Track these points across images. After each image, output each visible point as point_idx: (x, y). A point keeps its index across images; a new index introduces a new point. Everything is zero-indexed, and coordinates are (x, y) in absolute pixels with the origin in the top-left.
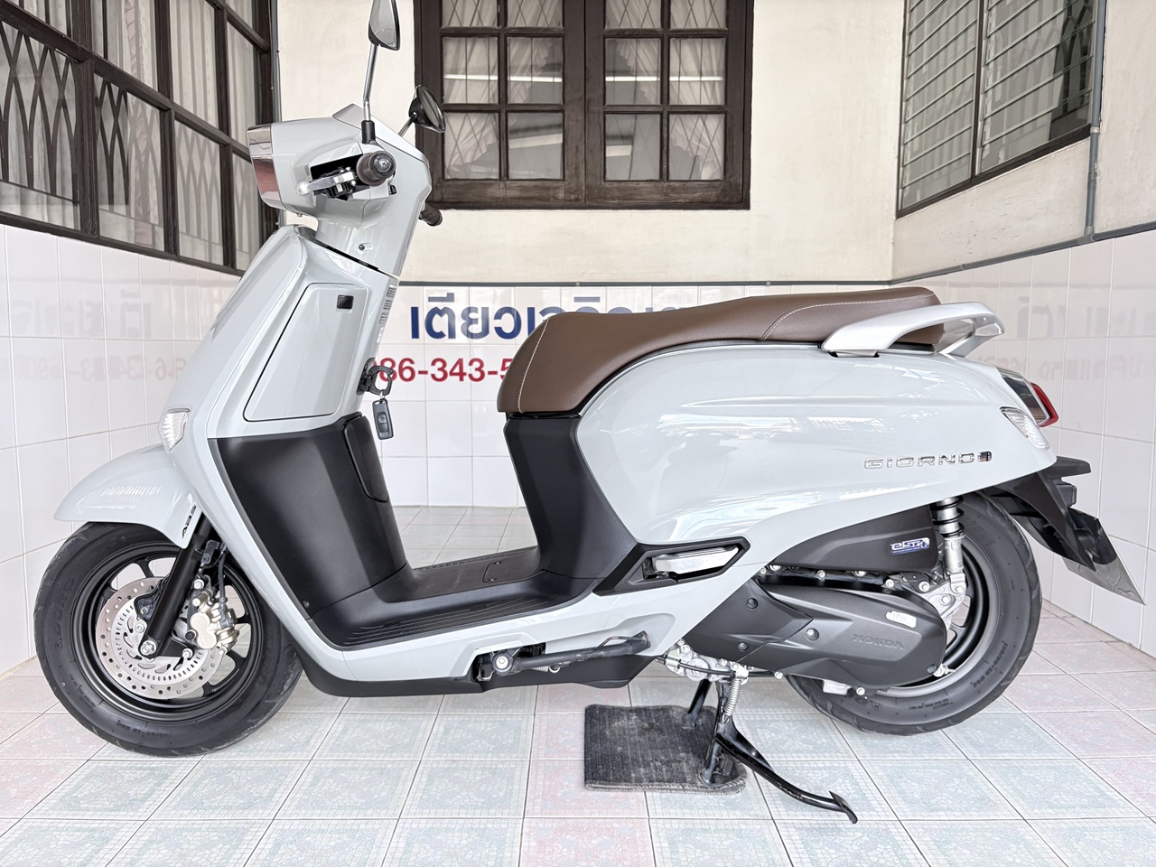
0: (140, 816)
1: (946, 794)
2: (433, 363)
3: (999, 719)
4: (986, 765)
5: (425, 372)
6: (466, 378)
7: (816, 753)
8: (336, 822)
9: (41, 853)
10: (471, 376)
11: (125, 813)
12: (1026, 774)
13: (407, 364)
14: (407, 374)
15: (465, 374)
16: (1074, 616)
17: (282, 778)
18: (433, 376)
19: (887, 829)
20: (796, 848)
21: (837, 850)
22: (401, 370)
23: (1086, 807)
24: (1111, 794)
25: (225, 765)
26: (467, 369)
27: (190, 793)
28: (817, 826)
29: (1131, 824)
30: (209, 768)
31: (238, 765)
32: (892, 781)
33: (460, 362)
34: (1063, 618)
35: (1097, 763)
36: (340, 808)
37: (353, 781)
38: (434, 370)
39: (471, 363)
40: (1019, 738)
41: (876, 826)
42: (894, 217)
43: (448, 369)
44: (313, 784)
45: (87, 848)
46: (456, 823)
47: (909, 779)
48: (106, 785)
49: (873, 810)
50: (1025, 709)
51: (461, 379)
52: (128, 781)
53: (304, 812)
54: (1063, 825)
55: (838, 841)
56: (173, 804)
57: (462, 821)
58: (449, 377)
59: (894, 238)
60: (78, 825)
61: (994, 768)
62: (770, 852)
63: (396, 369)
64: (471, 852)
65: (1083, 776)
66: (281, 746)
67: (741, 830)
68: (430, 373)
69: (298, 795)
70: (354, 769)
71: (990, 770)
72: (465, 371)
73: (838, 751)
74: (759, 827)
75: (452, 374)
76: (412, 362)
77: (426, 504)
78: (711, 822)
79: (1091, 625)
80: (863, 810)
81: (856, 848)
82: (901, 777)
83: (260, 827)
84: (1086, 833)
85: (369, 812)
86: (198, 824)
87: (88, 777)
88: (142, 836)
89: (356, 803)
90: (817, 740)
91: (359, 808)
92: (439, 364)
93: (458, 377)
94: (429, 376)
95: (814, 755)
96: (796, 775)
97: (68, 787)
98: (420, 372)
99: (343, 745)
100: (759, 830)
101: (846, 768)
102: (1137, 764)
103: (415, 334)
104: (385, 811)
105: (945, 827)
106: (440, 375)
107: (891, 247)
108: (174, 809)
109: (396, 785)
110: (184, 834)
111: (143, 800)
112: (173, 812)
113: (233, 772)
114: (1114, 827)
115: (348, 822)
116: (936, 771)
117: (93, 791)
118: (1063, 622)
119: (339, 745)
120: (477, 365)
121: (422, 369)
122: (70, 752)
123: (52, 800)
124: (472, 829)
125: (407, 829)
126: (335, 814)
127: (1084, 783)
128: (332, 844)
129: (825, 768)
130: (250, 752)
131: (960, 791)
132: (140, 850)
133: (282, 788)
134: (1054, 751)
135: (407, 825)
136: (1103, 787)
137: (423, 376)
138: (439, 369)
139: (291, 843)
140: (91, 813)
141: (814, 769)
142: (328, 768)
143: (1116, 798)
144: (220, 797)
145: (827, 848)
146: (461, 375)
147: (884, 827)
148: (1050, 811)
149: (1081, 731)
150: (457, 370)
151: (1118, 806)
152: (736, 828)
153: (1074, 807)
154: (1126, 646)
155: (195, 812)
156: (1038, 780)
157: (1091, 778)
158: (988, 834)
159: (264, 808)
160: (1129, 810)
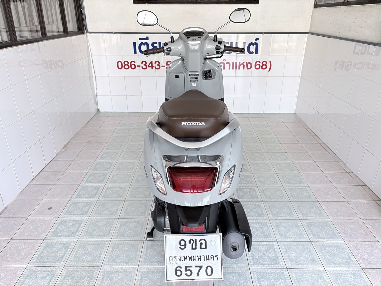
0: (62, 265)
1: (302, 257)
2: (142, 63)
3: (322, 223)
4: (316, 244)
5: (139, 66)
6: (154, 68)
7: (264, 238)
8: (120, 268)
9: (35, 281)
10: (155, 67)
11: (57, 264)
12: (328, 249)
13: (133, 63)
14: (133, 67)
15: (153, 67)
16: (353, 172)
17: (103, 248)
18: (142, 67)
19: (283, 273)
20: (255, 281)
21: (268, 282)
22: (131, 65)
23: (344, 264)
24: (353, 258)
25: (85, 242)
26: (154, 65)
27: (76, 255)
28: (262, 271)
29: (357, 272)
30: (81, 244)
31: (89, 242)
32: (286, 251)
33: (151, 62)
34: (349, 173)
35: (350, 244)
36: (121, 262)
37: (124, 250)
38: (142, 65)
39: (155, 63)
40: (327, 231)
41: (279, 271)
42: (313, 7)
43: (147, 65)
44: (112, 251)
45: (48, 279)
46: (155, 269)
47: (292, 250)
48: (50, 251)
49: (279, 264)
50: (331, 218)
51: (152, 69)
52: (57, 249)
53: (110, 263)
54: (336, 272)
55: (268, 278)
56: (72, 259)
57: (157, 268)
58: (148, 68)
59: (312, 15)
60: (44, 269)
61: (318, 246)
62: (247, 282)
63: (129, 65)
64: (160, 282)
65: (345, 250)
66: (102, 233)
67: (239, 273)
68: (141, 66)
69: (108, 256)
70: (124, 244)
71: (317, 246)
72: (153, 66)
73: (271, 237)
74: (245, 271)
75: (149, 66)
76: (134, 62)
77: (142, 111)
78: (231, 269)
79: (358, 177)
80: (277, 264)
81: (273, 281)
82: (289, 250)
83: (98, 270)
84: (342, 275)
85: (129, 264)
86: (79, 269)
87: (45, 248)
88: (63, 274)
89: (125, 260)
90: (265, 232)
91: (126, 262)
92: (144, 63)
93: (151, 68)
94: (141, 67)
95: (264, 239)
96: (258, 248)
97: (39, 252)
98: (138, 66)
99: (120, 233)
100: (245, 273)
101: (273, 245)
102: (362, 245)
103: (135, 52)
104: (134, 264)
105: (300, 272)
106: (144, 67)
107: (311, 19)
108: (72, 262)
109: (137, 252)
110: (75, 273)
111: (62, 258)
112: (71, 263)
113: (88, 245)
114: (351, 273)
115: (124, 268)
116: (300, 247)
117: (47, 254)
118: (348, 175)
119: (119, 234)
120: (157, 63)
121: (138, 65)
122: (38, 236)
123: (35, 258)
124: (160, 272)
125: (141, 271)
126: (119, 265)
127: (345, 253)
128: (119, 277)
129: (266, 245)
130: (93, 236)
131: (306, 256)
132: (63, 280)
133: (103, 253)
134: (338, 238)
135: (141, 270)
136: (350, 255)
137: (139, 67)
138: (144, 65)
139: (107, 277)
140: (47, 264)
141: (263, 245)
142: (116, 244)
143: (354, 260)
144: (85, 257)
145: (264, 281)
146: (152, 67)
147: (282, 271)
148: (333, 265)
149: (347, 229)
150: (150, 65)
151: (354, 264)
152: (238, 272)
153: (340, 264)
154: (368, 188)
155: (78, 263)
156: (331, 251)
157: (347, 251)
158: (313, 275)
159: (98, 262)
160: (357, 266)
